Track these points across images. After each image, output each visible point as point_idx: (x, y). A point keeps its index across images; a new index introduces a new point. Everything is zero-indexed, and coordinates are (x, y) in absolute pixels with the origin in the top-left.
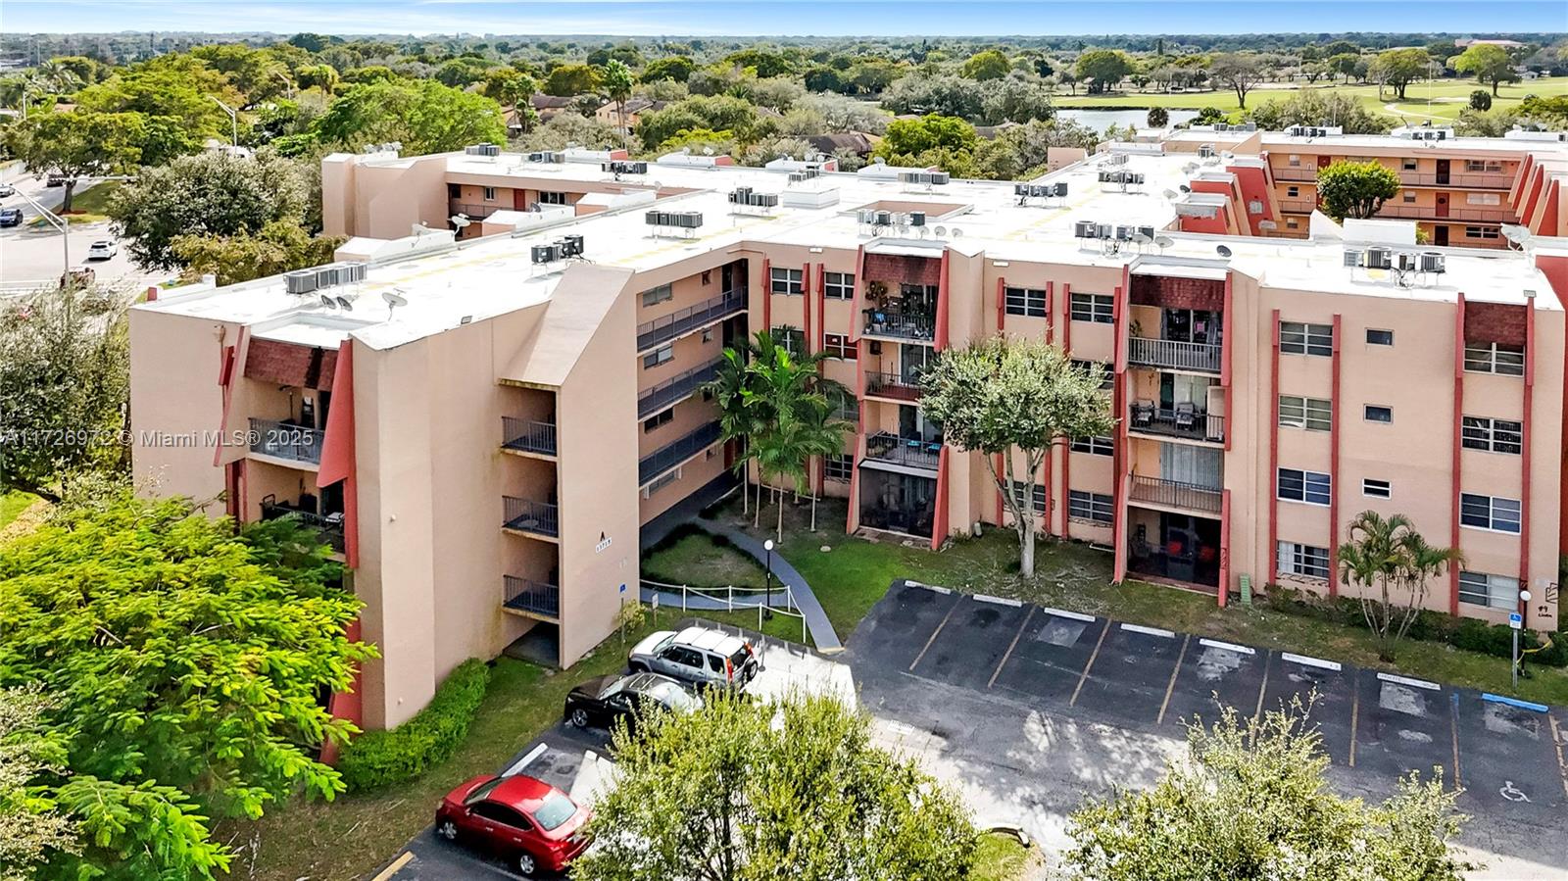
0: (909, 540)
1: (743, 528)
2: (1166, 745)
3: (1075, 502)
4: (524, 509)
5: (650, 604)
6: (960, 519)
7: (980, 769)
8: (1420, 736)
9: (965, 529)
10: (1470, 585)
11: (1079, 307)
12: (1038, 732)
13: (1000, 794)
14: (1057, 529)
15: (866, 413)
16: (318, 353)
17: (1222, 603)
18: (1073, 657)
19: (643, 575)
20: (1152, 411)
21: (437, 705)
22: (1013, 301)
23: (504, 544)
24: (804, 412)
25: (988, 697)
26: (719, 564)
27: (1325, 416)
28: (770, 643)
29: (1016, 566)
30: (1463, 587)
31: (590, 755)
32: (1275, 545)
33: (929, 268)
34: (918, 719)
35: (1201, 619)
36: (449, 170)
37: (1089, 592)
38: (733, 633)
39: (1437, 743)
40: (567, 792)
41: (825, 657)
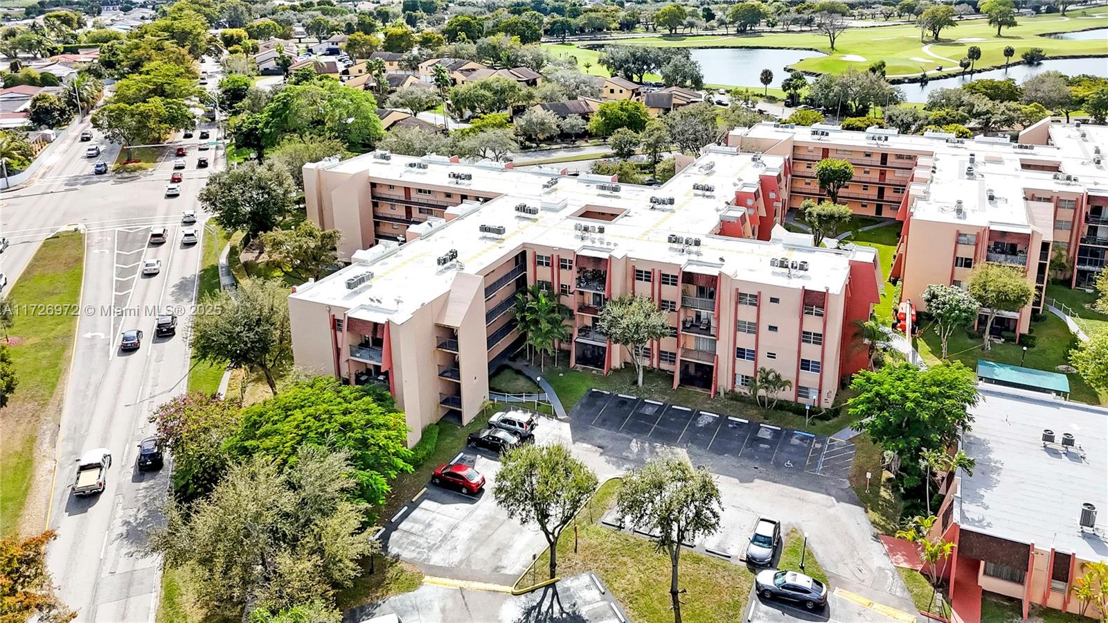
0: (595, 370)
1: (527, 366)
2: (678, 450)
3: (662, 355)
4: (445, 369)
5: (493, 400)
6: (616, 362)
7: (613, 459)
8: (766, 446)
9: (618, 366)
10: (801, 391)
11: (665, 279)
12: (635, 446)
13: (619, 467)
14: (655, 365)
15: (577, 318)
16: (376, 325)
17: (712, 397)
18: (651, 419)
19: (491, 389)
20: (692, 322)
21: (423, 440)
22: (638, 275)
23: (439, 382)
24: (553, 322)
25: (619, 434)
26: (518, 383)
27: (754, 328)
28: (540, 415)
29: (636, 382)
30: (800, 392)
31: (479, 456)
32: (734, 375)
33: (603, 263)
34: (593, 442)
35: (704, 402)
36: (371, 175)
37: (663, 392)
38: (525, 412)
39: (771, 448)
40: (473, 468)
41: (560, 420)
